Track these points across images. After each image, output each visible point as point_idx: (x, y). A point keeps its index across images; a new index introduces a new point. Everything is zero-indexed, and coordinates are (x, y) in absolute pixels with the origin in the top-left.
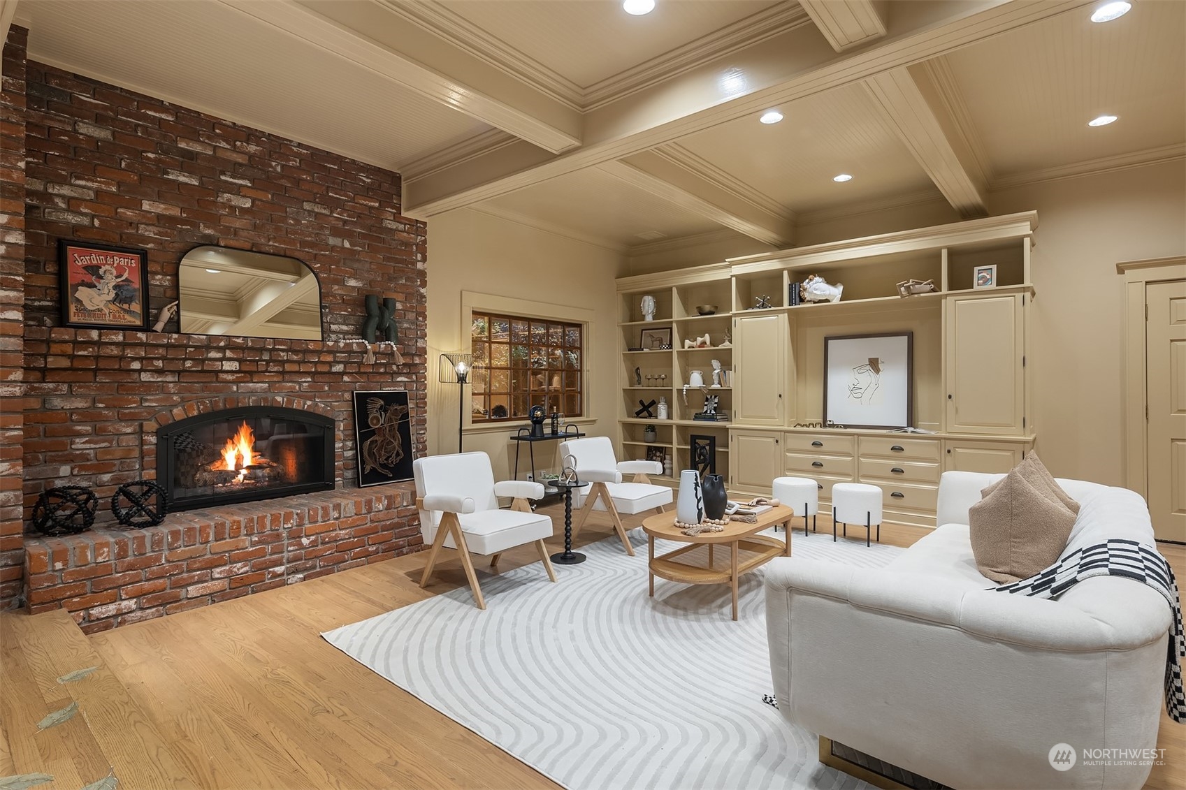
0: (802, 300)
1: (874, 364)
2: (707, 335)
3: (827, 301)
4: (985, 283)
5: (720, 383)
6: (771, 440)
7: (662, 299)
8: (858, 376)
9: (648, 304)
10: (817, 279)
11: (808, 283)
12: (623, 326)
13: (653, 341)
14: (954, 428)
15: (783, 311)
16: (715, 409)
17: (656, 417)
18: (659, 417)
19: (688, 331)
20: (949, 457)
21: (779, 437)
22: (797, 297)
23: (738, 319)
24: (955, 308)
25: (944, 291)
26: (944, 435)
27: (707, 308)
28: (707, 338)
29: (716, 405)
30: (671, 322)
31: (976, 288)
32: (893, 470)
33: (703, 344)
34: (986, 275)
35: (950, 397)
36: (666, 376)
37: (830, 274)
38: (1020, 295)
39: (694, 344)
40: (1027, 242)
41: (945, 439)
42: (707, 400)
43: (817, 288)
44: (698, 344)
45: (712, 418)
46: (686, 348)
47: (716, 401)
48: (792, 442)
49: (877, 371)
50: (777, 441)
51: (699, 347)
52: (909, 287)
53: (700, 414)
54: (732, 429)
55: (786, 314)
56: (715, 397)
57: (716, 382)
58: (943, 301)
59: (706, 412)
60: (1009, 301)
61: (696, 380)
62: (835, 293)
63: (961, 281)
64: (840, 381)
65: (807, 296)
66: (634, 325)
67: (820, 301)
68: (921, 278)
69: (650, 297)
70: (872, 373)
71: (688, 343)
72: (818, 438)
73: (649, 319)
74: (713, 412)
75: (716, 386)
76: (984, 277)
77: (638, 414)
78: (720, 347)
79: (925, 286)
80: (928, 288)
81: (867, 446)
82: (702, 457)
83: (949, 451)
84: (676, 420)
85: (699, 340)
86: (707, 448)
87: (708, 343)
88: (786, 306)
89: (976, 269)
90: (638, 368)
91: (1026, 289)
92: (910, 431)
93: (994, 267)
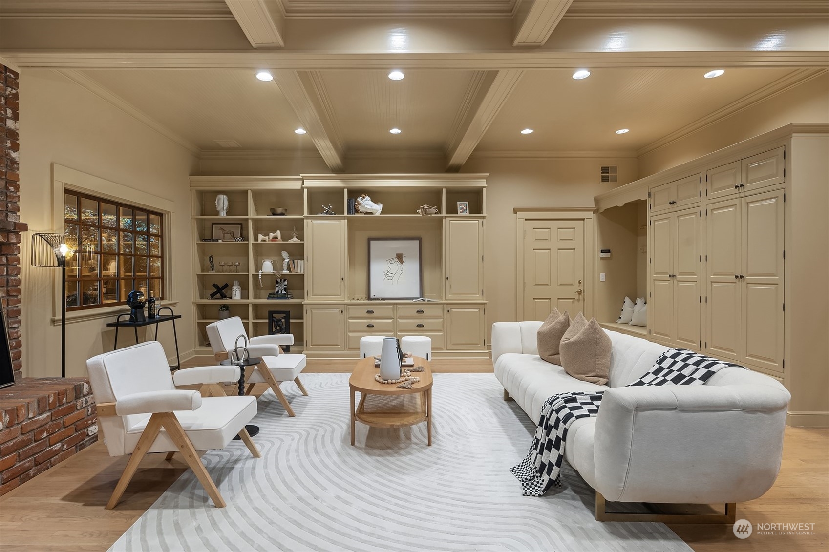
0: (357, 211)
1: (400, 257)
2: (278, 232)
3: (371, 213)
4: (463, 212)
5: (289, 269)
6: (337, 311)
7: (238, 200)
8: (390, 265)
9: (223, 202)
10: (367, 197)
11: (362, 199)
12: (197, 219)
13: (224, 234)
14: (450, 297)
15: (344, 218)
16: (285, 289)
17: (231, 298)
18: (233, 298)
19: (261, 227)
20: (448, 315)
21: (343, 308)
22: (353, 209)
23: (309, 221)
24: (450, 225)
25: (444, 214)
26: (444, 301)
27: (280, 210)
28: (278, 234)
29: (286, 287)
30: (247, 220)
31: (459, 214)
32: (417, 326)
33: (275, 238)
34: (463, 206)
35: (448, 278)
36: (239, 263)
37: (375, 195)
38: (481, 220)
39: (267, 238)
40: (484, 190)
41: (446, 304)
42: (277, 283)
43: (367, 204)
44: (271, 238)
45: (284, 297)
46: (259, 241)
47: (286, 283)
48: (353, 311)
49: (402, 262)
50: (342, 312)
51: (272, 240)
52: (426, 209)
53: (274, 294)
54: (306, 304)
55: (346, 220)
56: (285, 280)
57: (285, 268)
58: (444, 220)
59: (278, 292)
60: (475, 223)
61: (268, 267)
62: (377, 208)
63: (452, 210)
64: (378, 268)
65: (361, 209)
66: (205, 219)
67: (367, 213)
68: (431, 205)
69: (225, 196)
70: (399, 264)
71: (261, 237)
72: (370, 308)
73: (223, 214)
74: (284, 292)
75: (285, 272)
76: (462, 208)
77: (213, 296)
78: (290, 241)
79: (433, 210)
80: (435, 211)
81: (402, 311)
82: (278, 328)
83: (449, 311)
84: (251, 300)
85: (272, 235)
86: (283, 320)
87: (279, 237)
88: (346, 214)
89: (459, 203)
90: (211, 256)
91: (484, 217)
92: (427, 299)
93: (467, 203)
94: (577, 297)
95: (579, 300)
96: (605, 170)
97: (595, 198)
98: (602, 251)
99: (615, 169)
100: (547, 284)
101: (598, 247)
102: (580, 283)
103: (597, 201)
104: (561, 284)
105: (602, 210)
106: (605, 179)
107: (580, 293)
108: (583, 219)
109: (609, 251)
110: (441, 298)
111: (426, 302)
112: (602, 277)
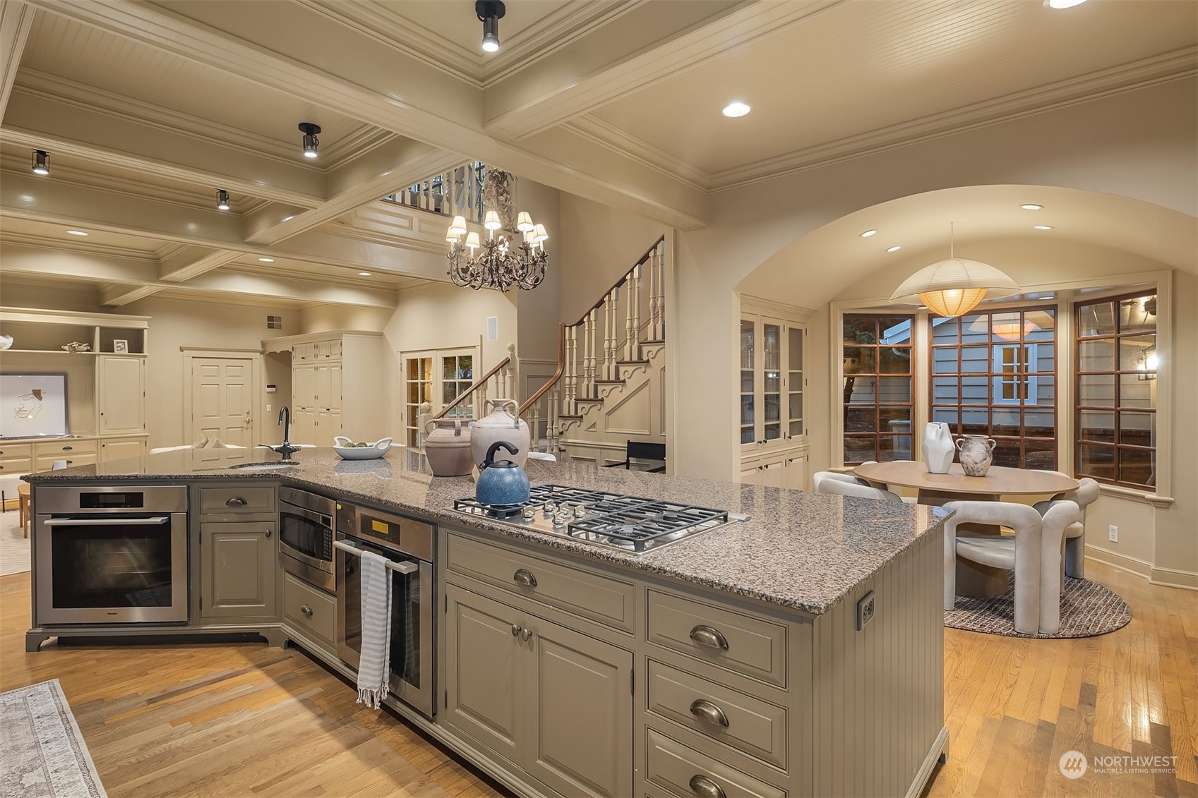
1: (37, 394)
4: (121, 350)
8: (24, 402)
14: (104, 432)
20: (103, 449)
24: (103, 362)
25: (97, 351)
26: (98, 437)
31: (116, 352)
34: (121, 345)
35: (102, 414)
38: (142, 359)
40: (145, 331)
41: (101, 439)
49: (40, 398)
52: (75, 347)
58: (97, 358)
60: (135, 361)
62: (6, 342)
63: (107, 348)
68: (81, 342)
70: (36, 400)
76: (120, 346)
79: (84, 347)
80: (86, 348)
81: (43, 449)
83: (104, 446)
91: (145, 356)
92: (76, 436)
93: (126, 341)
94: (245, 425)
95: (247, 428)
96: (270, 318)
97: (262, 342)
98: (268, 387)
99: (279, 319)
100: (216, 416)
101: (265, 383)
102: (248, 414)
103: (263, 344)
104: (230, 415)
105: (267, 353)
106: (270, 326)
107: (248, 422)
108: (251, 359)
109: (274, 386)
110: (94, 434)
111: (76, 438)
112: (269, 408)
